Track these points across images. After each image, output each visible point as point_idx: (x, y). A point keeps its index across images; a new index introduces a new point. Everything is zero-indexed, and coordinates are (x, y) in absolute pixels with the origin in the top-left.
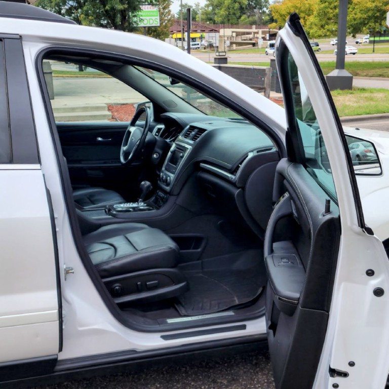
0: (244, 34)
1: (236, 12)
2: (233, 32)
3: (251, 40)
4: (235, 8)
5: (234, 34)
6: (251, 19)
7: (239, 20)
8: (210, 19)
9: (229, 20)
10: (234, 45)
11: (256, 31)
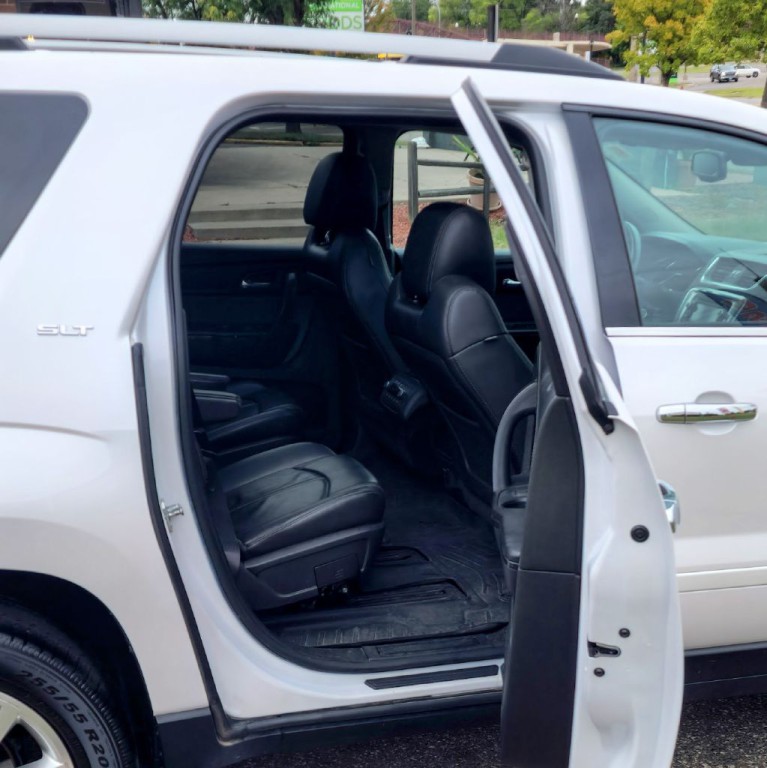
8: (459, 18)
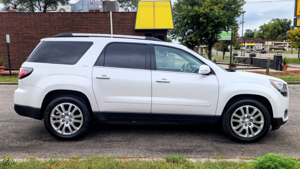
0: (279, 44)
1: (275, 34)
2: (272, 43)
3: (282, 47)
4: (275, 32)
5: (273, 44)
6: (283, 37)
7: (277, 37)
9: (271, 37)
10: (273, 50)
11: (286, 43)
